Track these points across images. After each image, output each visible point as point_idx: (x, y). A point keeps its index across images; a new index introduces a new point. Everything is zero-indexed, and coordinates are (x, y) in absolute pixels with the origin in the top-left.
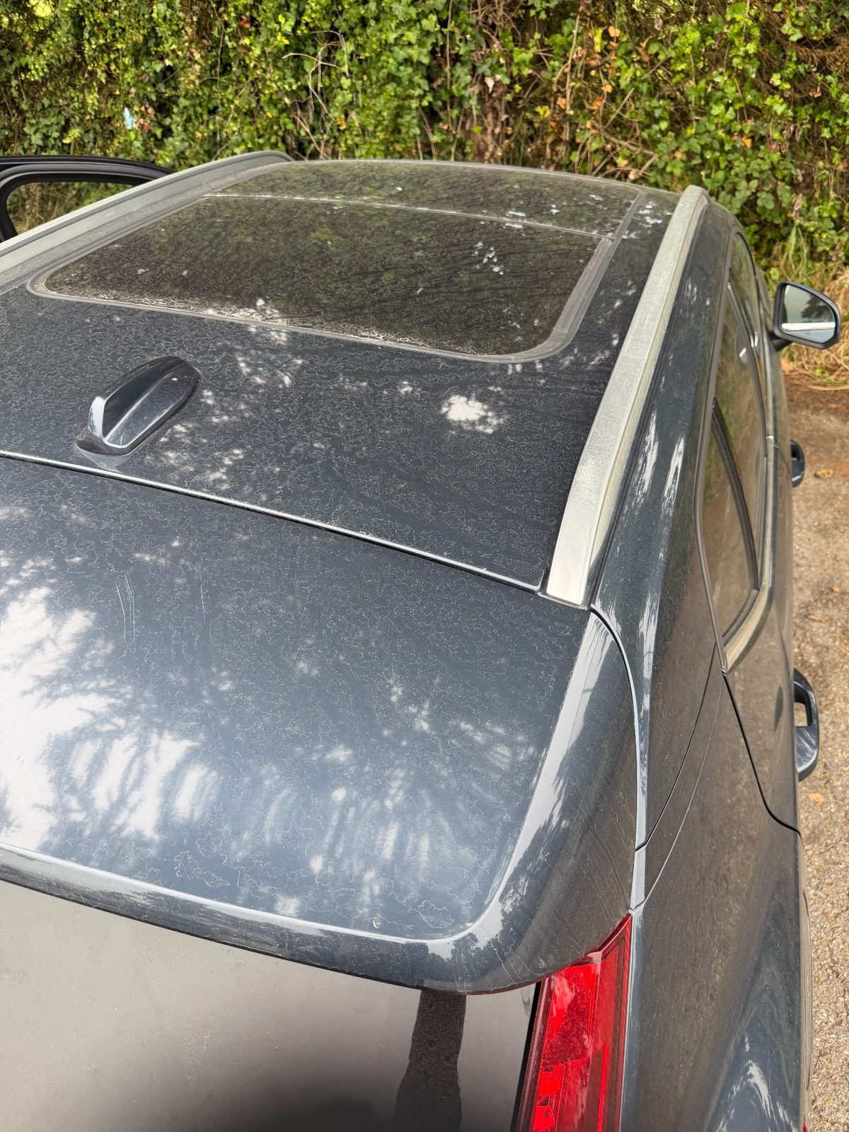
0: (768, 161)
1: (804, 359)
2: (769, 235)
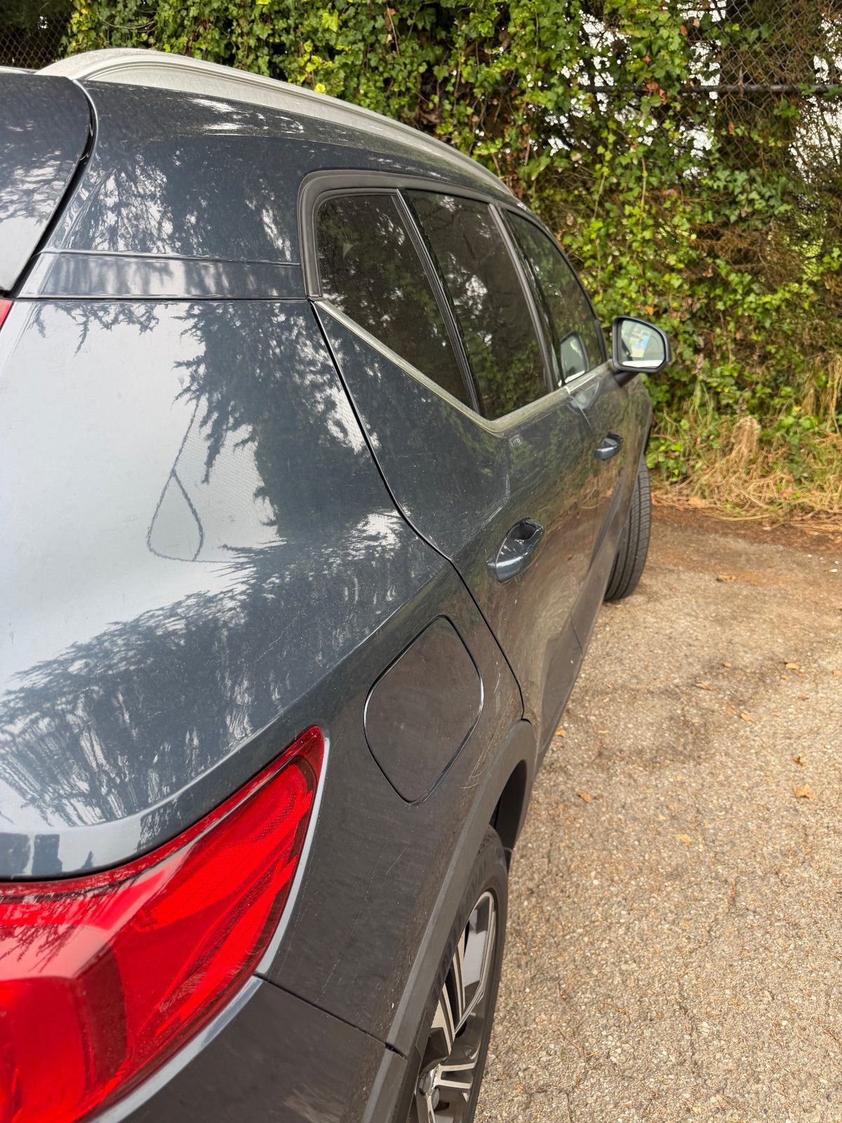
0: (668, 324)
1: (716, 497)
2: (679, 393)
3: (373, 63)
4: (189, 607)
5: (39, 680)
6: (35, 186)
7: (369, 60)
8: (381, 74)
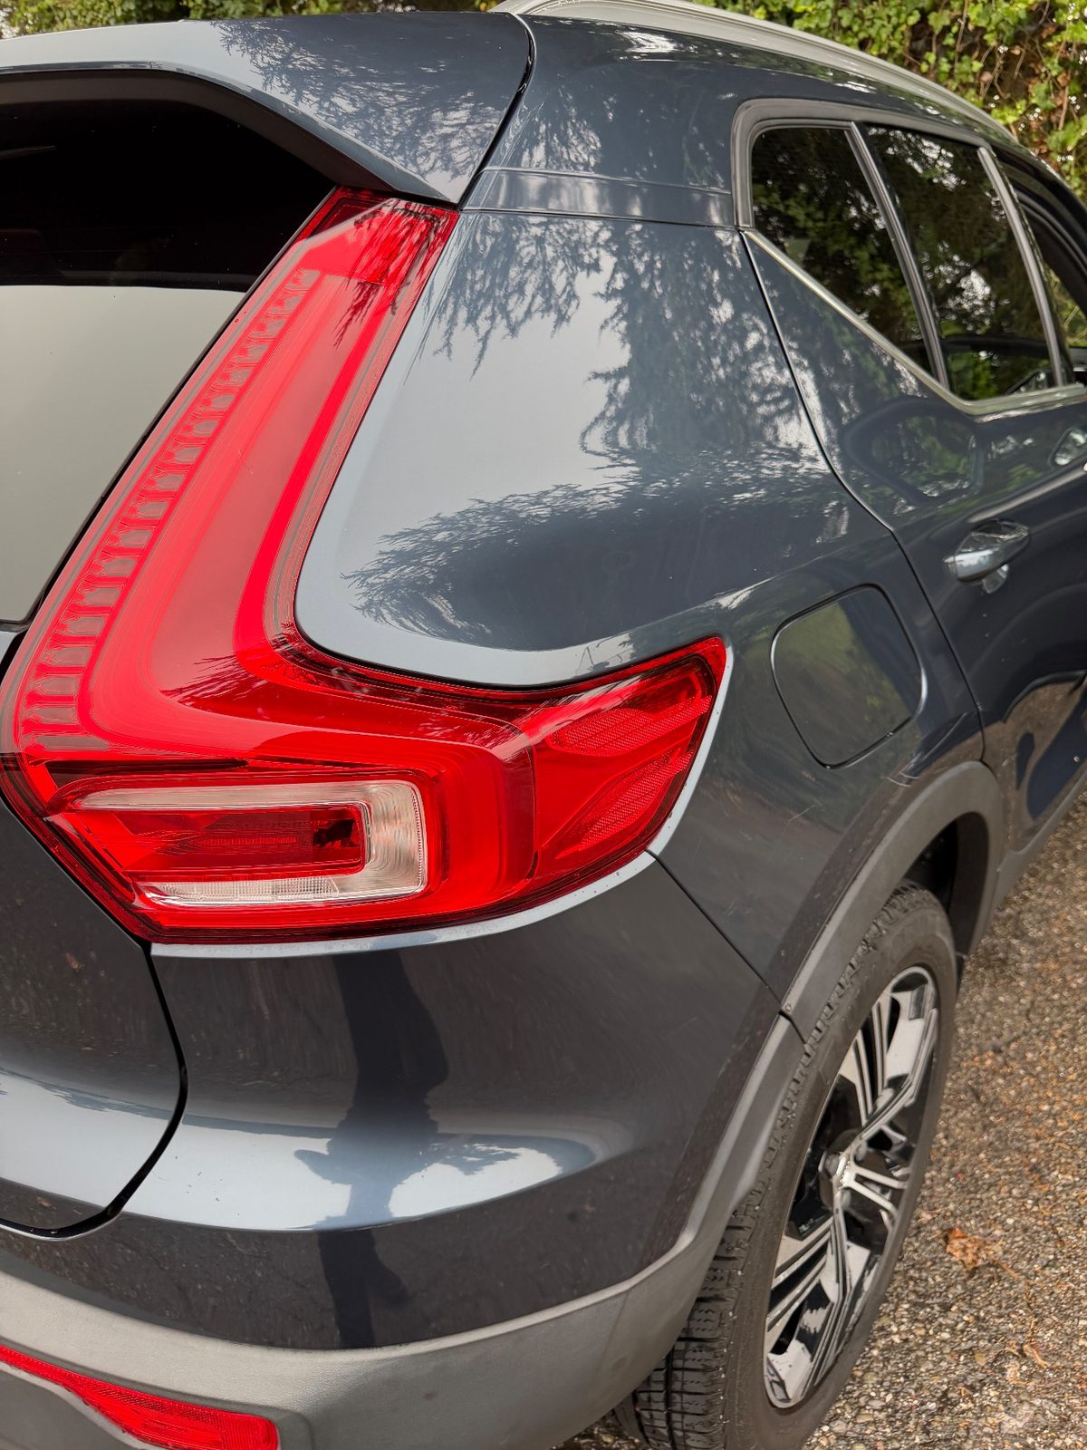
3: (845, 23)
4: (556, 498)
5: (406, 545)
6: (455, 129)
7: (840, 18)
8: (856, 35)
